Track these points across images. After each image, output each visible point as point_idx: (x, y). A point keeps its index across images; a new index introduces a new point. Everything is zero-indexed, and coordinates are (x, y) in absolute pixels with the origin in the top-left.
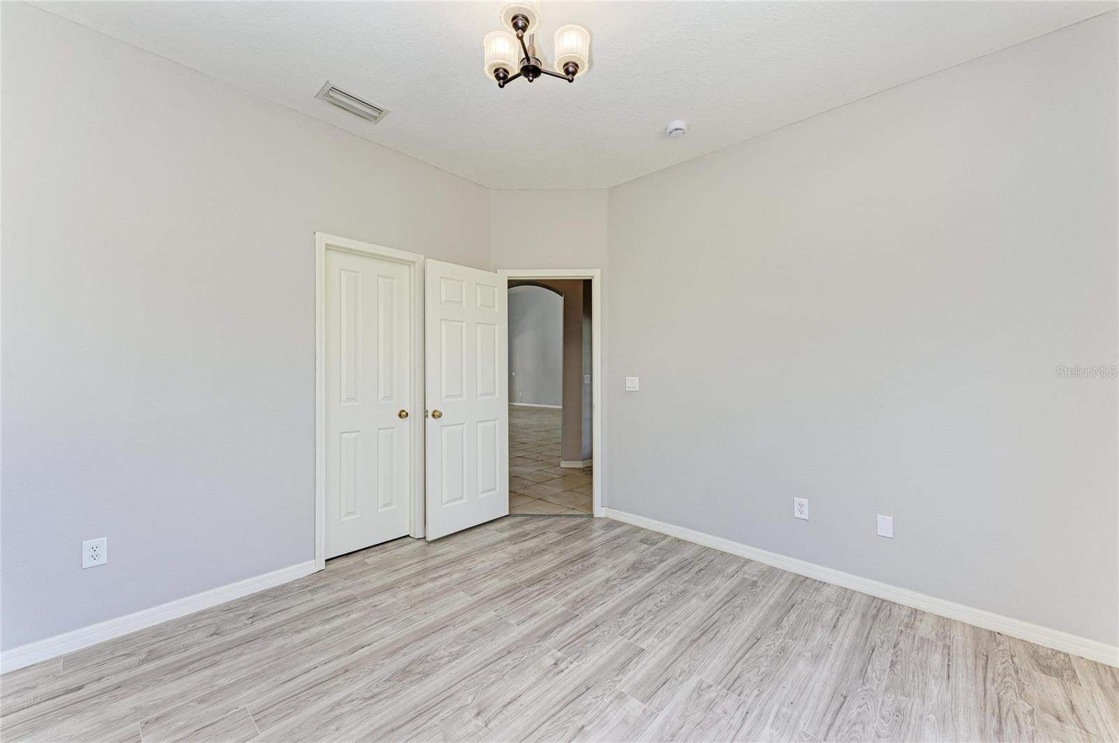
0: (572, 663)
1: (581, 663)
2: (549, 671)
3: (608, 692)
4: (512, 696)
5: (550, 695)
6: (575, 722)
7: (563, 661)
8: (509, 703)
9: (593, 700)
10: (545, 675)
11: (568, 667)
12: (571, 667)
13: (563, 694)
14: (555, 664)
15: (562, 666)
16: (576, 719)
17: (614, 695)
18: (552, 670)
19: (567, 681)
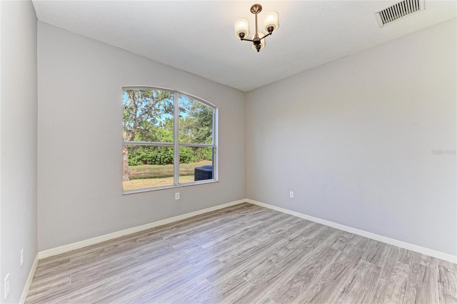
0: (240, 275)
1: (236, 274)
2: (249, 272)
3: (228, 263)
4: (261, 265)
5: (248, 264)
6: (241, 257)
7: (244, 275)
8: (262, 263)
9: (234, 261)
10: (251, 270)
11: (242, 273)
12: (240, 273)
13: (244, 264)
14: (247, 275)
15: (244, 274)
16: (240, 257)
17: (227, 262)
18: (248, 272)
19: (242, 268)
